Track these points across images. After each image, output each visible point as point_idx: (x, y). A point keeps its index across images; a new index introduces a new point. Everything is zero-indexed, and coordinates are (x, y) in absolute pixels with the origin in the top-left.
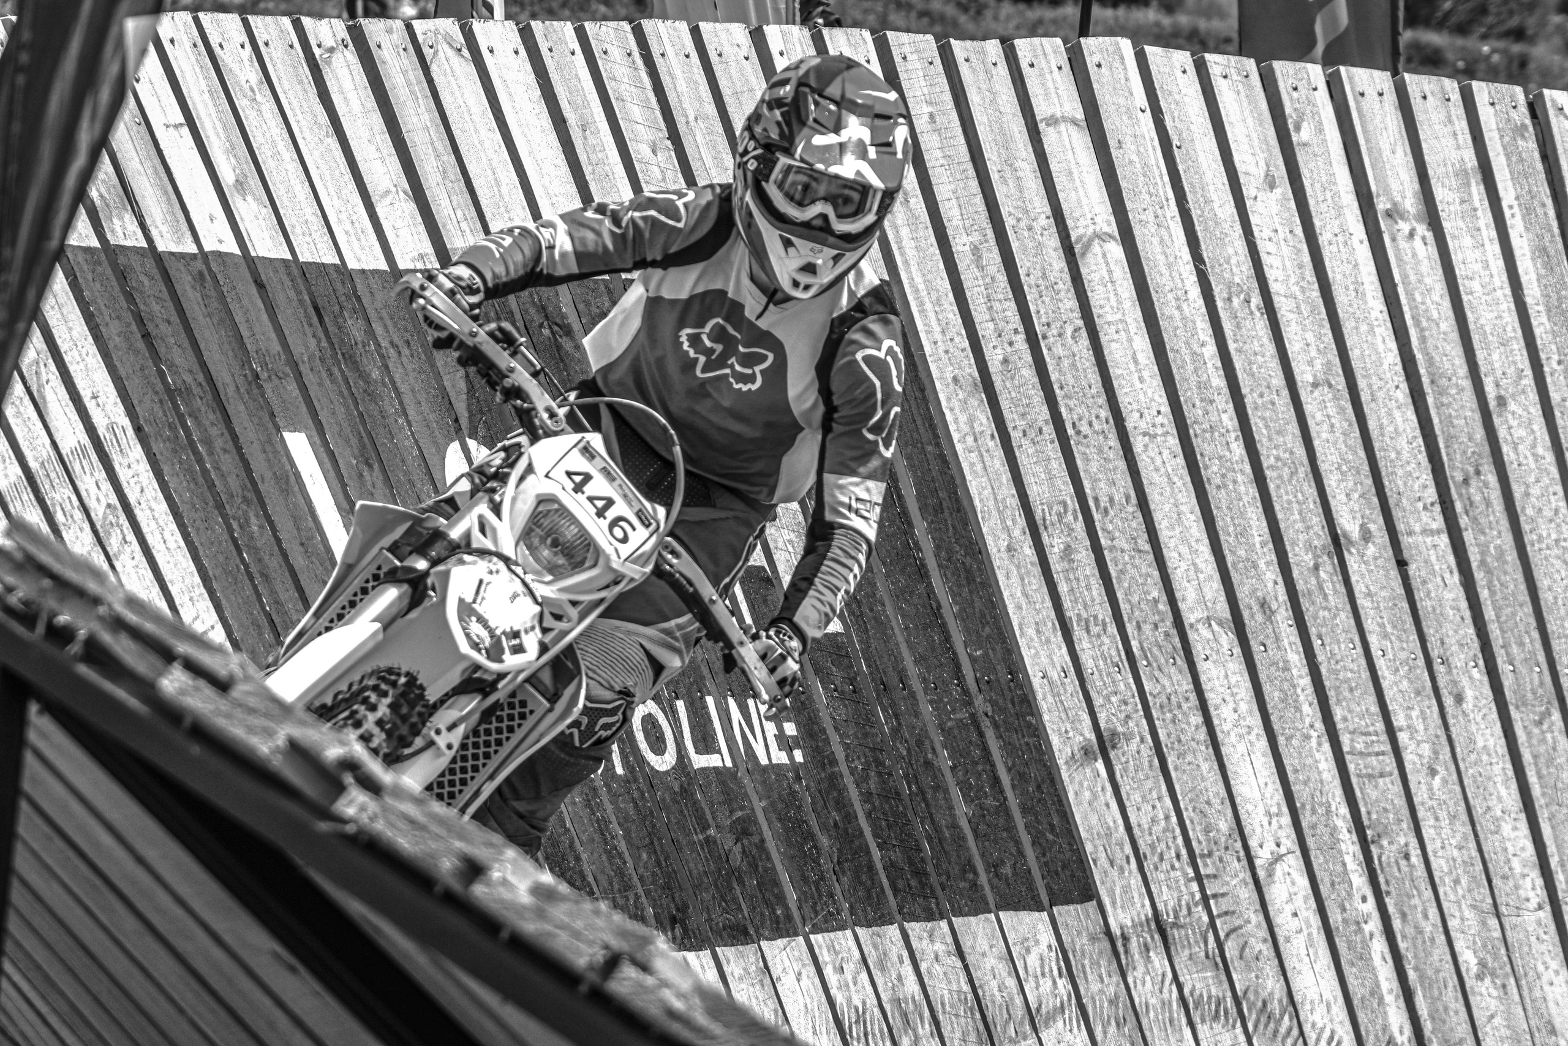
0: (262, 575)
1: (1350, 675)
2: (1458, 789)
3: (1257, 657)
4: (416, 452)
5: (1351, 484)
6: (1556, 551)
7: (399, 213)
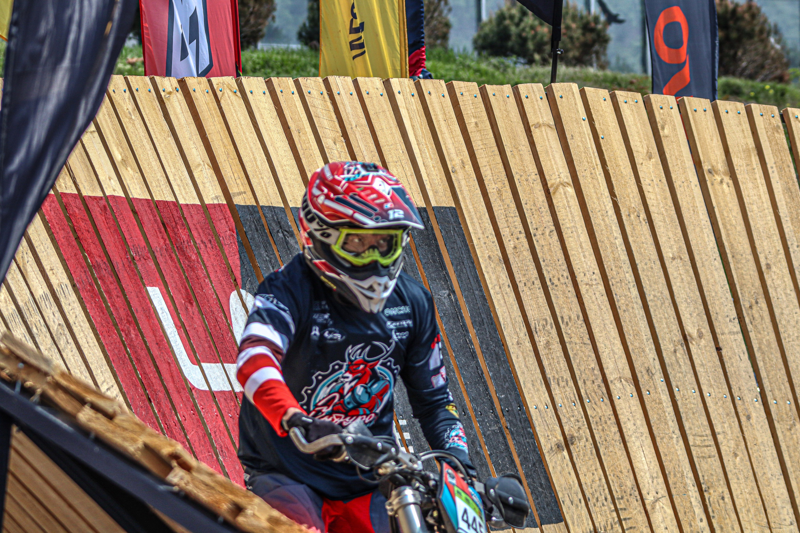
0: (137, 359)
1: (693, 406)
2: (749, 463)
3: (645, 397)
4: (215, 297)
5: (692, 309)
6: (797, 342)
7: (205, 175)
